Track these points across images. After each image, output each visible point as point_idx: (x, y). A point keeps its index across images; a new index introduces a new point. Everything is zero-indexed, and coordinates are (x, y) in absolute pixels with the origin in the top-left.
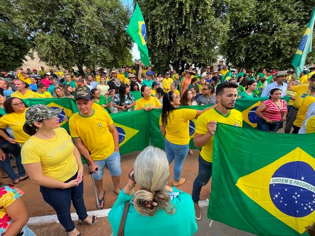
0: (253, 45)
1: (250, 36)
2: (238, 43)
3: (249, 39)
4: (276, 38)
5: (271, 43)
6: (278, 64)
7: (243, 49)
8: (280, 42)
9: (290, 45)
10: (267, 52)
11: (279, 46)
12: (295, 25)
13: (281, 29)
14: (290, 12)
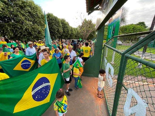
0: (15, 28)
1: (10, 23)
2: (3, 25)
3: (10, 24)
4: (25, 27)
5: (24, 28)
6: (32, 38)
7: (9, 29)
8: (28, 29)
9: (33, 31)
10: (24, 32)
11: (29, 30)
12: (31, 23)
13: (25, 23)
14: (27, 17)
